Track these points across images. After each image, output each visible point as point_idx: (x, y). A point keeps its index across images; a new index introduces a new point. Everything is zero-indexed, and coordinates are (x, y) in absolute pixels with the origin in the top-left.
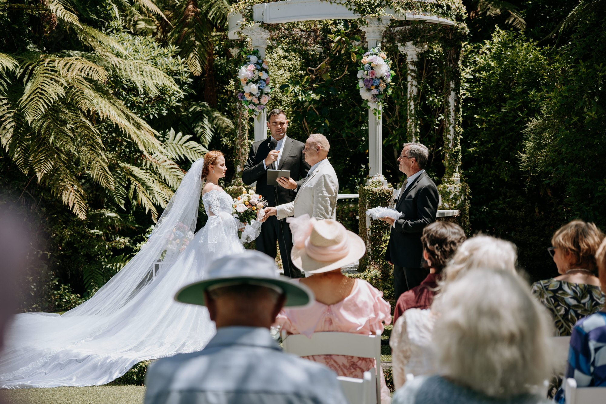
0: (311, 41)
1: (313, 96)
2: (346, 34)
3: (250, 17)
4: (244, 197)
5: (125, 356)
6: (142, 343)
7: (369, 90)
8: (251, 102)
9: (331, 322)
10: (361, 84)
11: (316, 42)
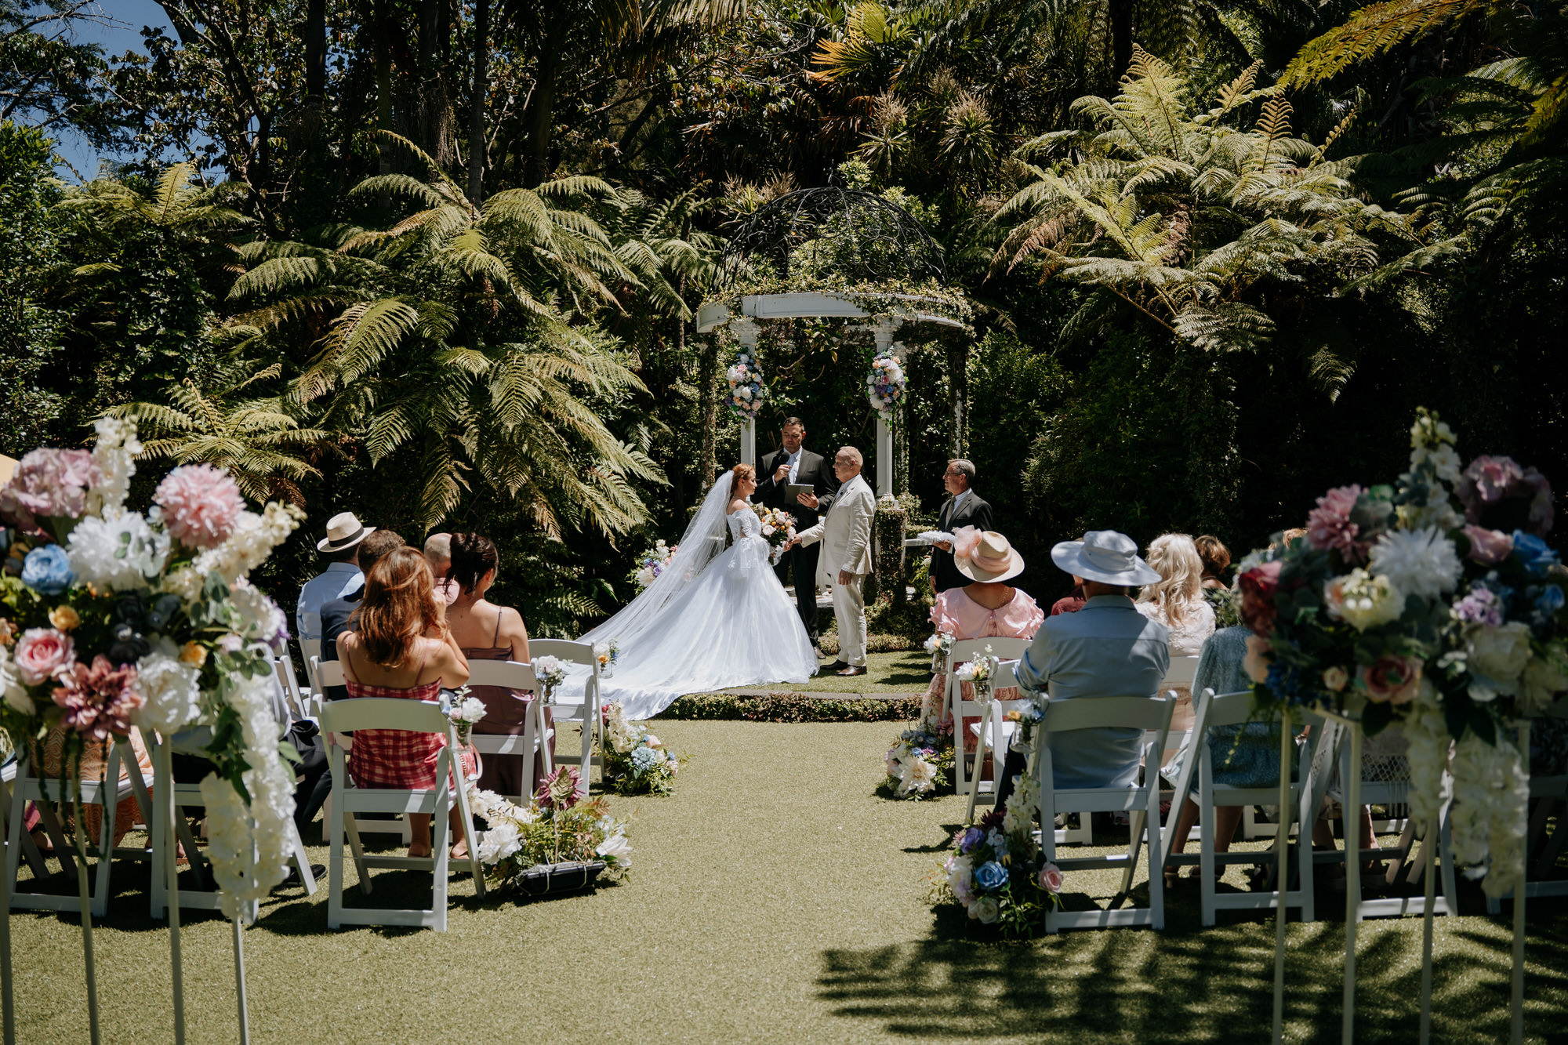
0: (782, 335)
1: (787, 400)
2: (827, 330)
3: (738, 310)
4: (769, 518)
5: (661, 690)
6: (672, 679)
7: (881, 397)
8: (741, 408)
9: (995, 625)
10: (871, 390)
11: (787, 338)
